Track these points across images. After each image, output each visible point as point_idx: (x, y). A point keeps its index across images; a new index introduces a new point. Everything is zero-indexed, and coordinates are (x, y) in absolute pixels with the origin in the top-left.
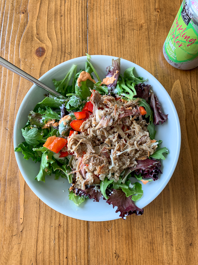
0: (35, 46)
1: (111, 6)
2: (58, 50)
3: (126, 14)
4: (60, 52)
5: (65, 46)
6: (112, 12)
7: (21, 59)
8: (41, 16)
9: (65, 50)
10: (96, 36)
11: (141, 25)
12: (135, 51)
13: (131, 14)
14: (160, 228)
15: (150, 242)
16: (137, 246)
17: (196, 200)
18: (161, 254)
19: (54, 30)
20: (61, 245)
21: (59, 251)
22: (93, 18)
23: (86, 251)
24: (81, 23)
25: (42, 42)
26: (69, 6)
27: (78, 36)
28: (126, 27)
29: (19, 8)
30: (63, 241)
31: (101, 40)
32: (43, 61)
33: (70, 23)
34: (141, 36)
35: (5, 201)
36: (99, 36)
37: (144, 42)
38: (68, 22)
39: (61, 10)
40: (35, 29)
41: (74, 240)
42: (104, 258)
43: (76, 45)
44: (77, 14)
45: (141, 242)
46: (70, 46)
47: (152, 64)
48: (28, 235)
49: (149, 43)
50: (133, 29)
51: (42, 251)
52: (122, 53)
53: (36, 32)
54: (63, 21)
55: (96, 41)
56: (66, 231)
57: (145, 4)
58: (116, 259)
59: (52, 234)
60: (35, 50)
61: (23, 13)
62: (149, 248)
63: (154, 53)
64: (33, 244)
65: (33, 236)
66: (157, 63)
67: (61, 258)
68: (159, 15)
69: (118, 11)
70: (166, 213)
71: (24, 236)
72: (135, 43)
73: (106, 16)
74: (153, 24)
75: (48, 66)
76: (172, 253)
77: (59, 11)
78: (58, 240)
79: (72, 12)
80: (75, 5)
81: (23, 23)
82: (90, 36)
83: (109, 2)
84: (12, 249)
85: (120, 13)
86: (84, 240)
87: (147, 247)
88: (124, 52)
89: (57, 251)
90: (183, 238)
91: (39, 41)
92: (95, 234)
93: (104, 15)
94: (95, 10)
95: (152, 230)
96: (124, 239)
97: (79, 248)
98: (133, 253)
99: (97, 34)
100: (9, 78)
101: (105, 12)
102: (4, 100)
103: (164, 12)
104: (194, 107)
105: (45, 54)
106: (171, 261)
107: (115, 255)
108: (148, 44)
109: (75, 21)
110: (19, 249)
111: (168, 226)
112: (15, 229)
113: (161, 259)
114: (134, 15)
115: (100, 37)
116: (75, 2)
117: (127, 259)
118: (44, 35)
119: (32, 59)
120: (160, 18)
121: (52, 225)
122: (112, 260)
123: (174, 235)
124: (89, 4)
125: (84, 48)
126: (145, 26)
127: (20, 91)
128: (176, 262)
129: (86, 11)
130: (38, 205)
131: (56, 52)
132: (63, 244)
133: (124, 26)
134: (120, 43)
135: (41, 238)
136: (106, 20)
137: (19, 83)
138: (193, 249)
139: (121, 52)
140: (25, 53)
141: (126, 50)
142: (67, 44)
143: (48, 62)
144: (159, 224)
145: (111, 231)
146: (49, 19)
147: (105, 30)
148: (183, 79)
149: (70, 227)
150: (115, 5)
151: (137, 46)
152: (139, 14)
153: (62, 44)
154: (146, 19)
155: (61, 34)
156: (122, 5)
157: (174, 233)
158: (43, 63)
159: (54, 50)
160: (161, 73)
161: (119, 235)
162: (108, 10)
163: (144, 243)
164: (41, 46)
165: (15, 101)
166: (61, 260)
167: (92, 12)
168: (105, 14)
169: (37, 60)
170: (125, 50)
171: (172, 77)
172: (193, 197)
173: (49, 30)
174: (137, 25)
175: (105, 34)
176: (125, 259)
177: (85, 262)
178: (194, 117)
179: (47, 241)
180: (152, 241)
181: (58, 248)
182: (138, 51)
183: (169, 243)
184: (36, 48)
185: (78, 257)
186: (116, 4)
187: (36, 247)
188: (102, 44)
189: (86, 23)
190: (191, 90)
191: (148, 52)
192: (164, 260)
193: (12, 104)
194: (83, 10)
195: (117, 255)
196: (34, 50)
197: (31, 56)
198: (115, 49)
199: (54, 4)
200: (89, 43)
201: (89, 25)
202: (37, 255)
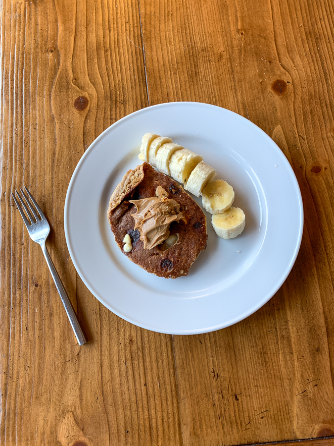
0: (72, 95)
1: (176, 31)
2: (106, 98)
3: (198, 40)
4: (109, 102)
5: (116, 92)
6: (177, 40)
7: (54, 115)
8: (78, 53)
9: (116, 97)
10: (158, 74)
11: (220, 54)
12: (214, 91)
13: (204, 41)
14: (273, 331)
15: (261, 352)
16: (242, 359)
17: (320, 288)
18: (277, 367)
19: (98, 71)
20: (136, 368)
21: (134, 376)
22: (152, 50)
23: (172, 373)
24: (135, 58)
25: (82, 89)
26: (116, 37)
27: (133, 77)
28: (199, 59)
29: (45, 45)
30: (139, 363)
31: (165, 79)
32: (87, 116)
33: (120, 60)
34: (221, 70)
35: (51, 315)
36: (162, 74)
37: (227, 76)
38: (116, 58)
39: (105, 43)
40: (70, 72)
41: (154, 360)
42: (198, 380)
43: (130, 90)
44: (128, 46)
45: (247, 353)
46: (123, 92)
47: (241, 106)
48: (88, 359)
49: (234, 78)
50: (209, 61)
51: (110, 379)
52: (197, 95)
53: (72, 76)
54: (109, 58)
55: (158, 82)
56: (141, 349)
57: (223, 24)
58: (215, 380)
59: (122, 354)
60: (74, 101)
61: (52, 51)
62: (260, 361)
63: (242, 91)
64: (96, 371)
65: (95, 360)
66: (247, 105)
67: (138, 386)
68: (244, 39)
69: (186, 37)
70: (279, 310)
71: (82, 360)
72: (214, 79)
73: (169, 45)
74: (237, 52)
75: (94, 122)
76: (293, 364)
77: (102, 45)
78: (131, 362)
79: (121, 44)
80: (125, 34)
81: (53, 65)
82: (149, 75)
83: (171, 26)
84: (67, 379)
85: (189, 39)
86: (168, 358)
87: (256, 358)
88: (199, 93)
89: (130, 378)
90: (306, 342)
91: (78, 89)
92: (183, 349)
93: (166, 45)
94: (154, 39)
95: (262, 334)
96: (223, 352)
97: (161, 370)
98: (238, 369)
99: (159, 72)
100: (40, 143)
101: (168, 40)
102: (36, 175)
103: (250, 33)
104: (304, 160)
105: (89, 105)
106: (291, 376)
107: (213, 374)
108: (232, 80)
109: (127, 56)
110: (76, 379)
111: (283, 327)
112: (69, 352)
113: (278, 373)
114: (208, 41)
115: (164, 76)
116: (125, 30)
117: (230, 378)
118: (85, 80)
119: (71, 115)
120: (246, 42)
121: (120, 341)
122: (209, 382)
123: (293, 340)
124: (143, 31)
125: (142, 92)
126: (225, 56)
127: (58, 160)
128: (299, 376)
129: (140, 41)
130: (98, 316)
131: (104, 101)
132: (139, 367)
133: (197, 57)
134: (193, 82)
135: (107, 361)
136: (169, 52)
137: (54, 150)
138: (320, 356)
139: (195, 95)
140: (60, 106)
141: (203, 90)
142: (118, 89)
143: (93, 116)
144: (270, 326)
145: (205, 343)
146: (89, 56)
147: (170, 65)
148: (285, 123)
149: (146, 342)
150: (180, 30)
151: (217, 84)
152: (215, 40)
153: (111, 89)
154: (226, 46)
155: (108, 76)
156: (191, 29)
157: (293, 336)
158: (86, 118)
159: (101, 99)
160: (254, 118)
161: (216, 346)
162: (172, 37)
163: (252, 354)
164: (81, 95)
165: (52, 174)
166: (137, 389)
167: (149, 42)
168: (168, 43)
169: (78, 115)
170: (200, 90)
171: (270, 122)
172: (315, 285)
173: (90, 72)
174: (214, 54)
175: (170, 71)
176: (228, 379)
177: (171, 389)
178: (306, 175)
179: (116, 365)
180: (263, 350)
181: (132, 372)
182: (218, 90)
183: (287, 350)
184: (75, 98)
185: (161, 382)
186: (182, 28)
187: (100, 374)
188: (168, 85)
189: (142, 58)
190: (298, 137)
191: (234, 91)
192: (283, 374)
193: (48, 180)
194: (137, 41)
195: (216, 374)
196: (72, 101)
197: (69, 110)
198: (186, 91)
199: (94, 35)
200: (149, 85)
201: (147, 60)
202: (104, 386)
